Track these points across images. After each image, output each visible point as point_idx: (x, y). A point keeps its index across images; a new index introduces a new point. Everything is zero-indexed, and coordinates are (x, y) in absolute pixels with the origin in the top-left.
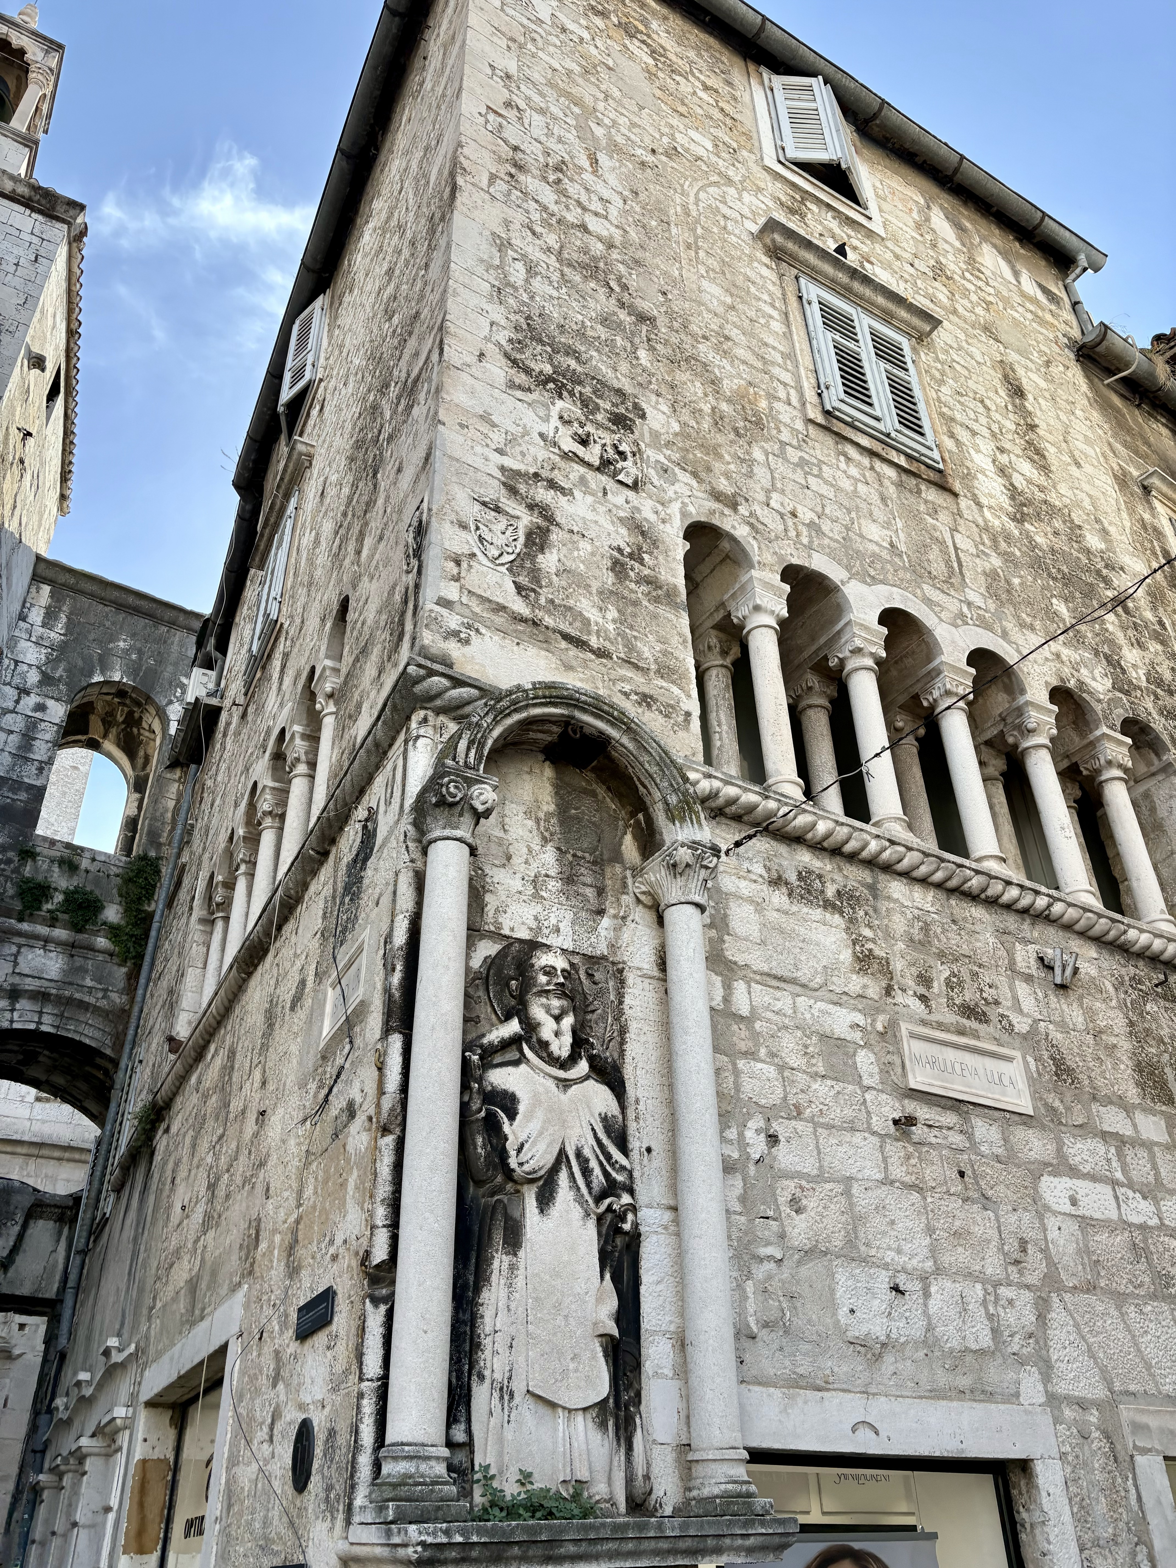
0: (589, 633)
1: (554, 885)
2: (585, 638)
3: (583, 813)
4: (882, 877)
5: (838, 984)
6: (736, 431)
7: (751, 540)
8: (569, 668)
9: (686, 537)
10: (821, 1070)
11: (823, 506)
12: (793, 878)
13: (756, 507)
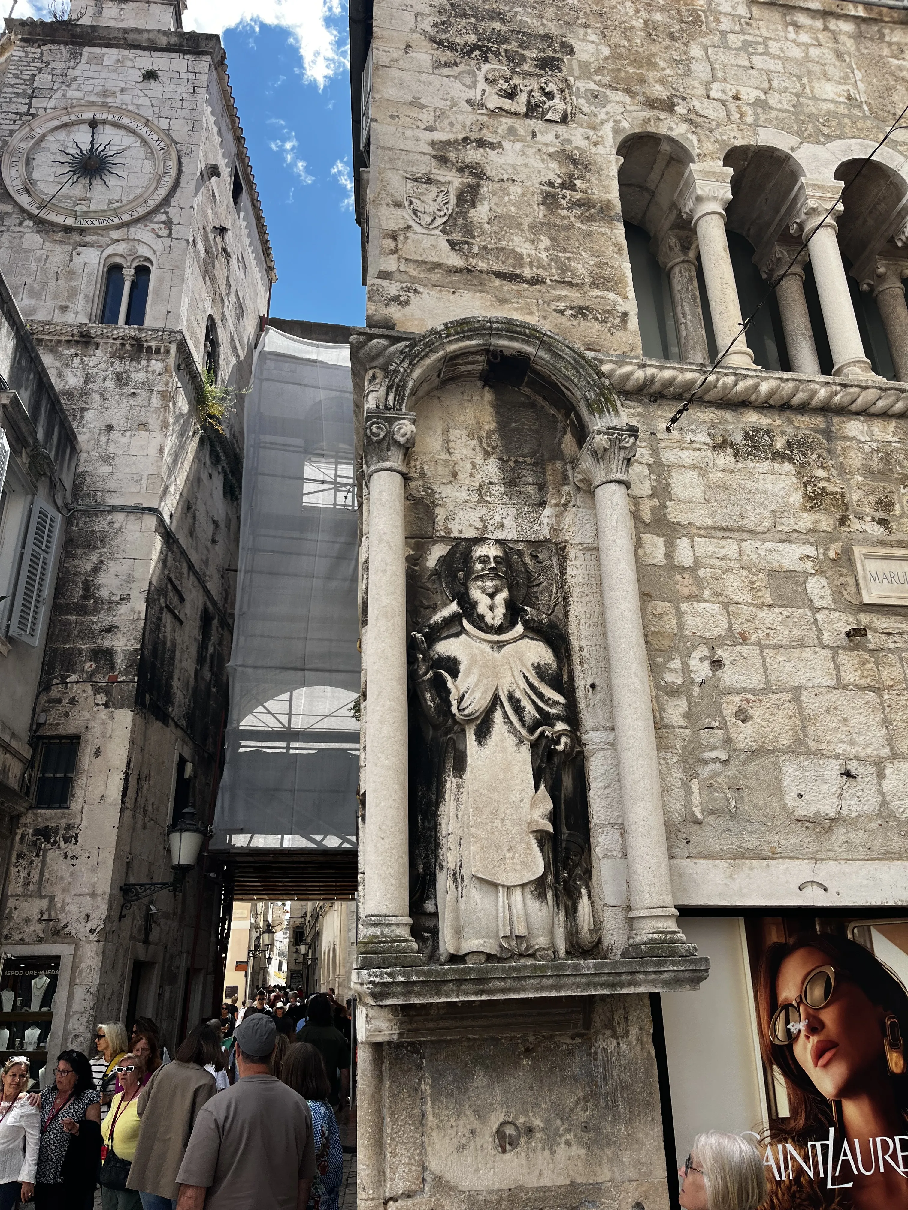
0: (522, 266)
1: (497, 490)
2: (518, 271)
3: (523, 424)
4: (836, 420)
5: (787, 524)
6: (672, 37)
7: (690, 136)
8: (503, 301)
9: (618, 153)
10: (769, 600)
11: (770, 81)
12: (738, 438)
13: (696, 104)
